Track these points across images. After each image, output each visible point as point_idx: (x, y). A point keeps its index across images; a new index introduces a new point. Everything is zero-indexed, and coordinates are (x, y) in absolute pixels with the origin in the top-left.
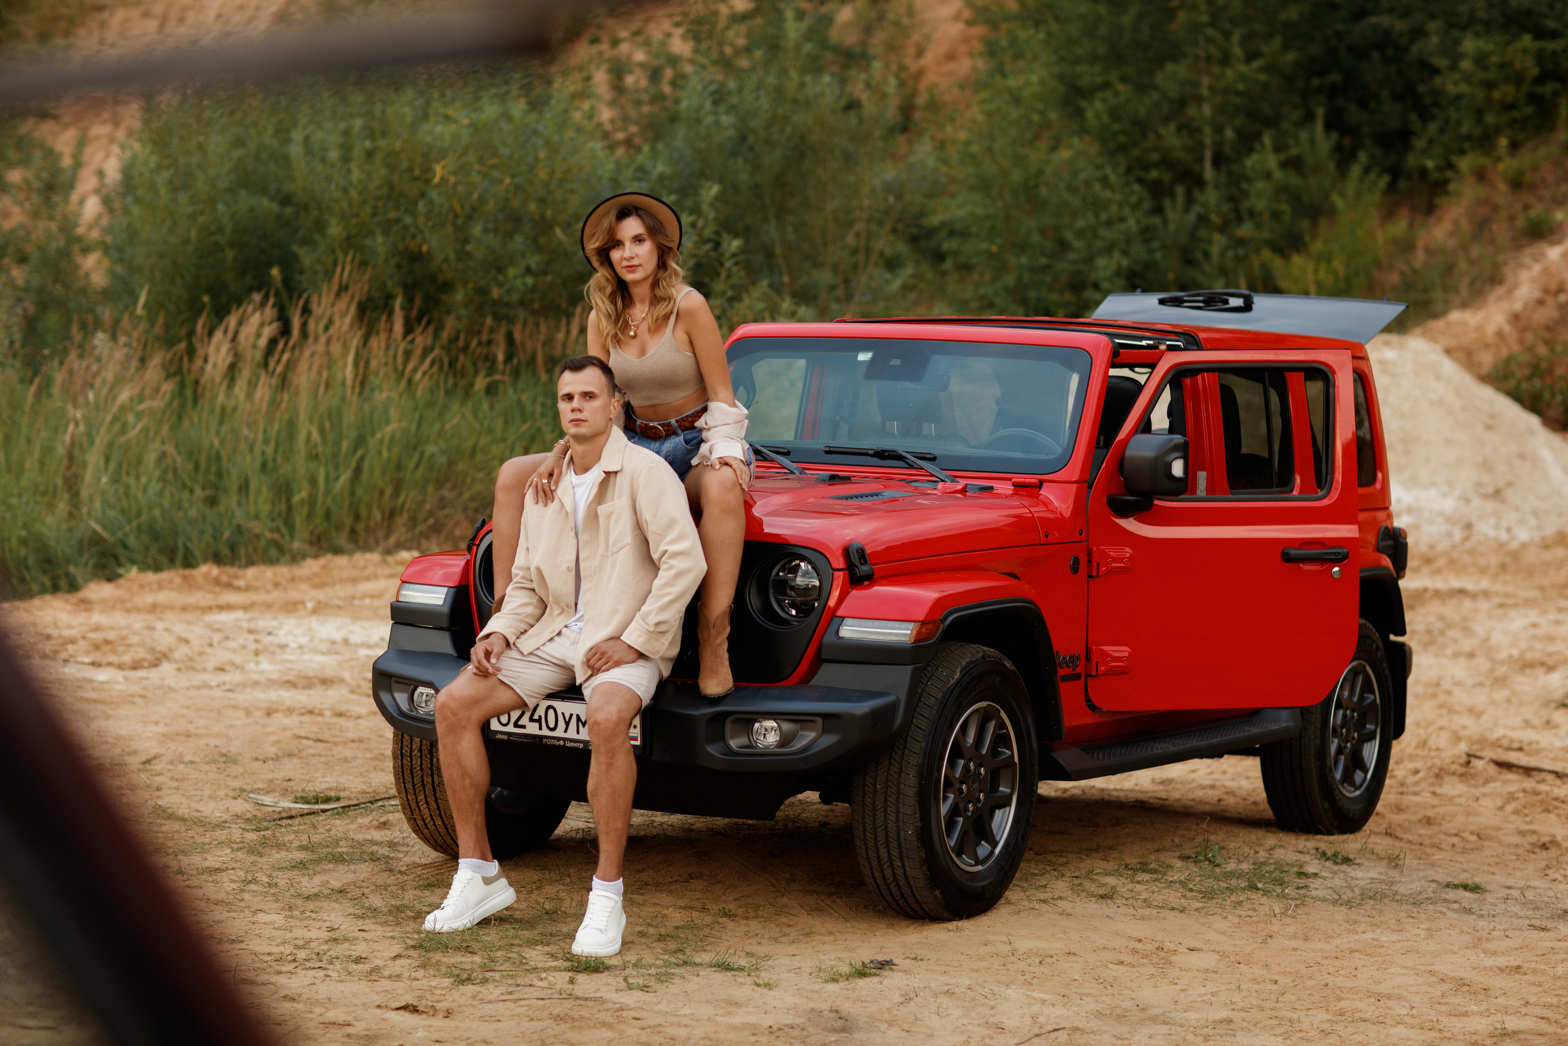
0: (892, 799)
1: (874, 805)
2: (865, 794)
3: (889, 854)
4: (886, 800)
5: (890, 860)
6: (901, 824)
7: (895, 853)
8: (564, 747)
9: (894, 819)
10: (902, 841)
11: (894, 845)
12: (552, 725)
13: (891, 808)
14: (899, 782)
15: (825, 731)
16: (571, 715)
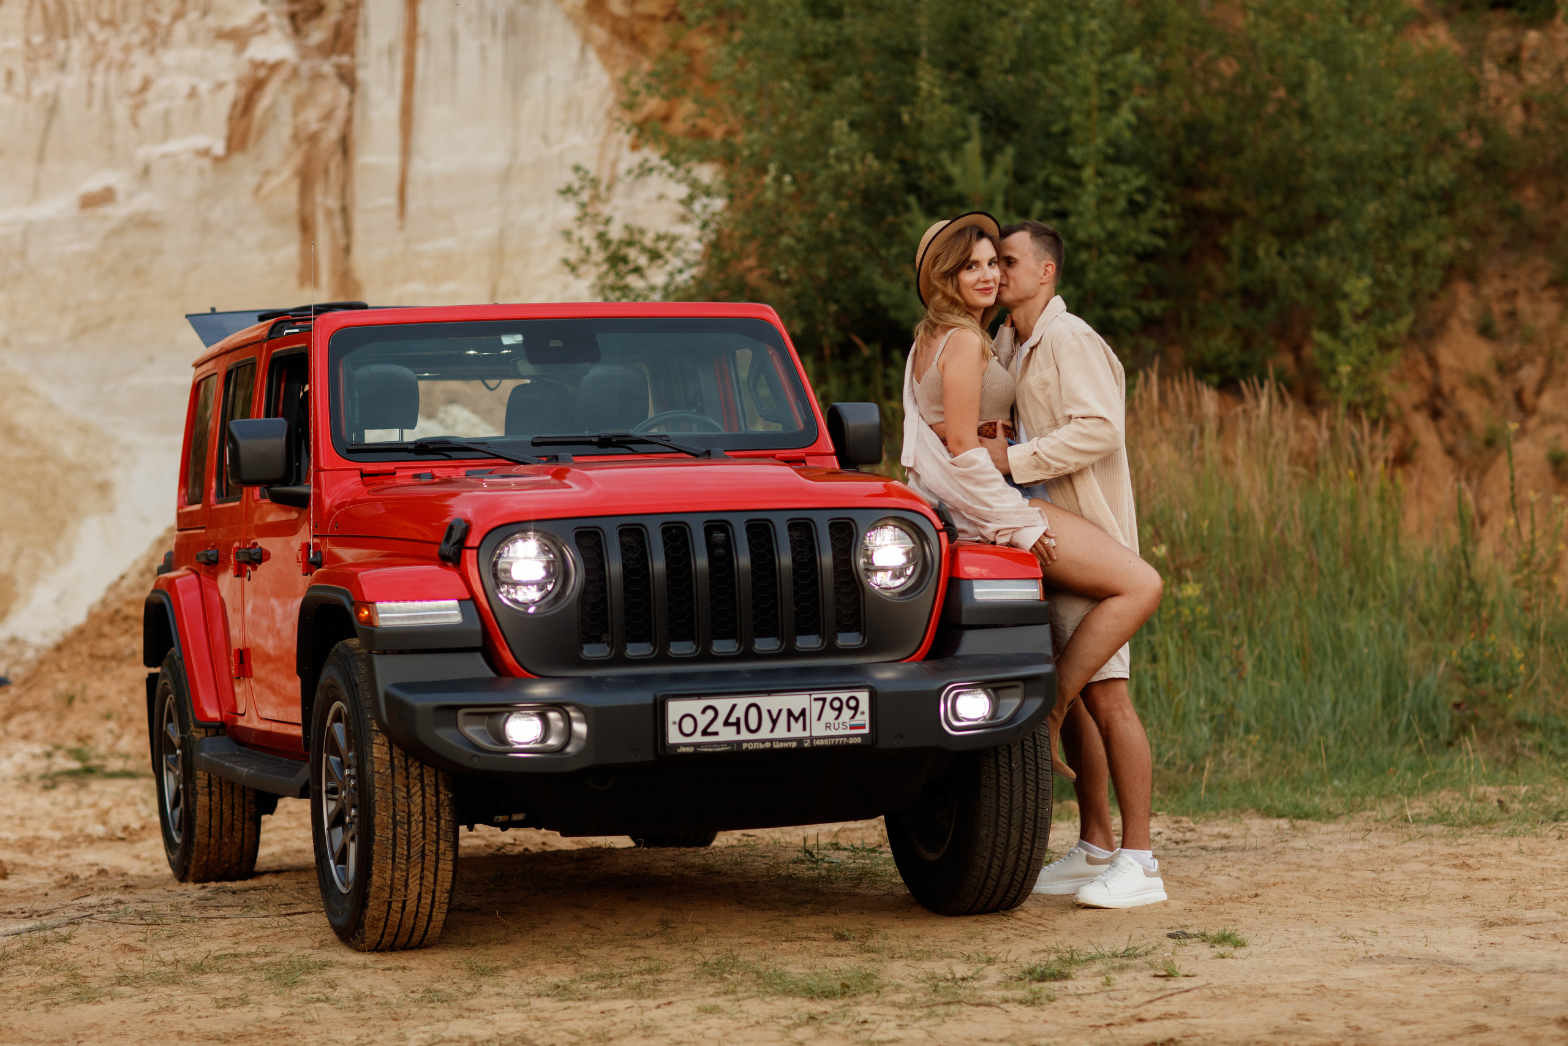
0: (1031, 776)
1: (1011, 785)
2: (999, 775)
3: (1022, 836)
4: (1025, 778)
5: (1021, 843)
6: (1040, 801)
7: (1028, 835)
8: (772, 751)
9: (1033, 798)
10: (1039, 820)
11: (1030, 825)
12: (753, 726)
13: (1031, 786)
14: (1036, 757)
15: (1026, 696)
16: (780, 711)
